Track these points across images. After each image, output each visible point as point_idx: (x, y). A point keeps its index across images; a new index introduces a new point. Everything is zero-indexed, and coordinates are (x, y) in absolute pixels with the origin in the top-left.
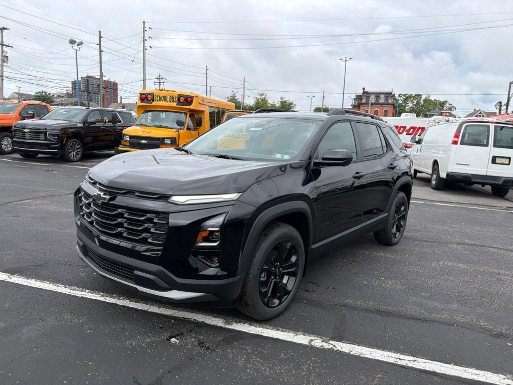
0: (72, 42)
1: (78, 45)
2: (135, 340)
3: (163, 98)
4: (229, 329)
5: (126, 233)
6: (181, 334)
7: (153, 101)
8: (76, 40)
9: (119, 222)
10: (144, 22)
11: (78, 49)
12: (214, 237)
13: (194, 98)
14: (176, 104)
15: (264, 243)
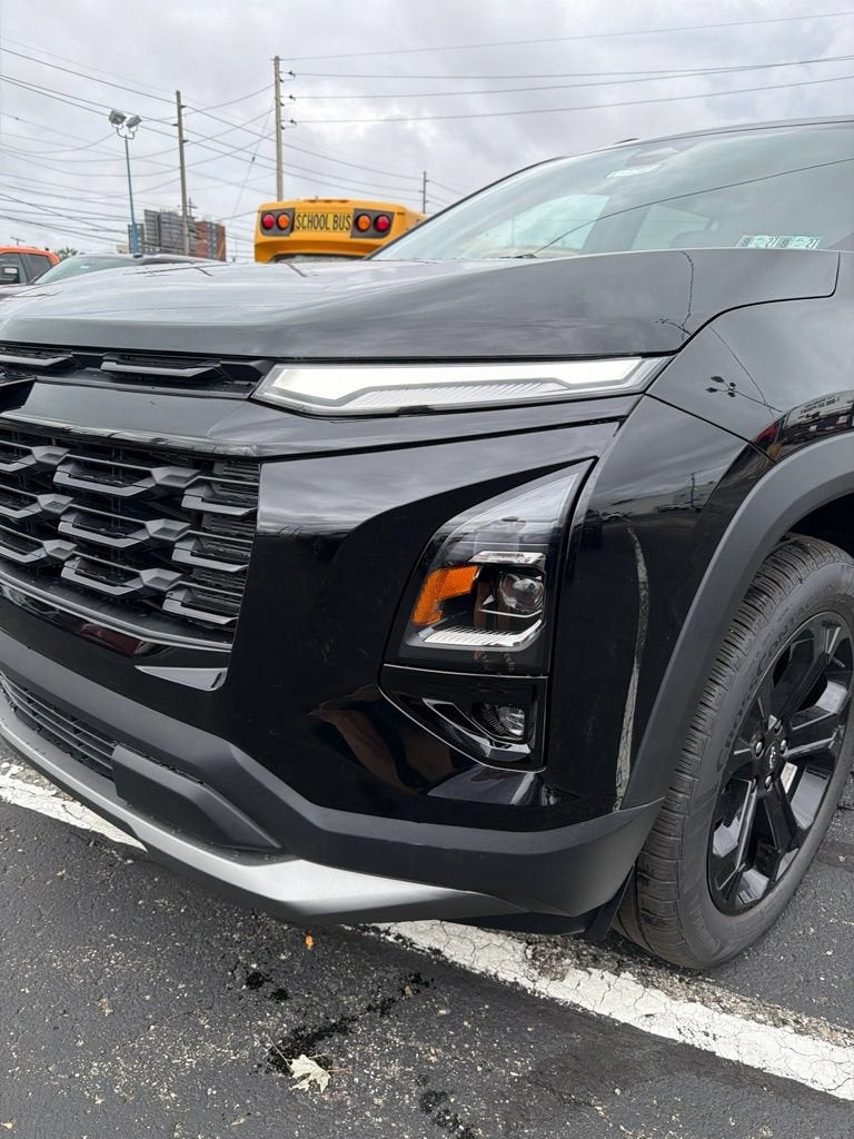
0: (117, 118)
1: (130, 126)
2: (130, 1055)
3: (317, 221)
4: (551, 1002)
5: (75, 564)
6: (342, 1028)
7: (292, 230)
8: (125, 115)
9: (44, 512)
10: (277, 59)
11: (130, 136)
12: (511, 602)
13: (396, 216)
14: (349, 234)
15: (749, 636)
